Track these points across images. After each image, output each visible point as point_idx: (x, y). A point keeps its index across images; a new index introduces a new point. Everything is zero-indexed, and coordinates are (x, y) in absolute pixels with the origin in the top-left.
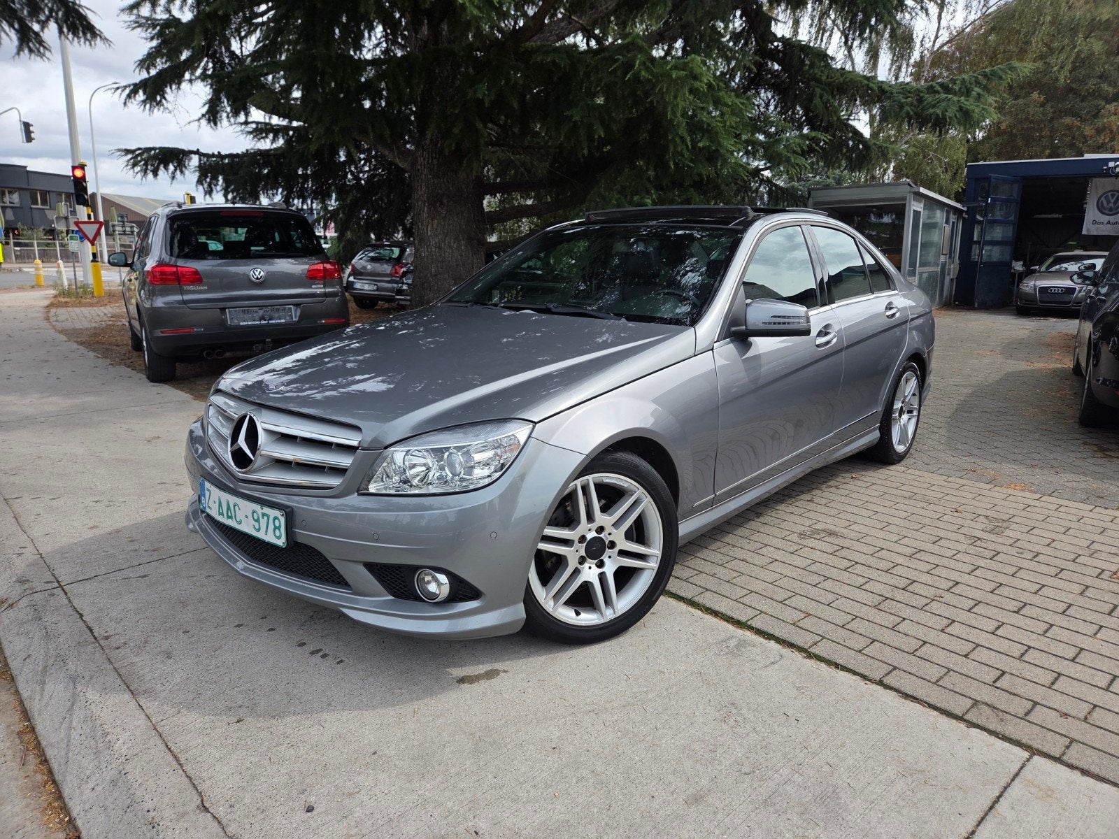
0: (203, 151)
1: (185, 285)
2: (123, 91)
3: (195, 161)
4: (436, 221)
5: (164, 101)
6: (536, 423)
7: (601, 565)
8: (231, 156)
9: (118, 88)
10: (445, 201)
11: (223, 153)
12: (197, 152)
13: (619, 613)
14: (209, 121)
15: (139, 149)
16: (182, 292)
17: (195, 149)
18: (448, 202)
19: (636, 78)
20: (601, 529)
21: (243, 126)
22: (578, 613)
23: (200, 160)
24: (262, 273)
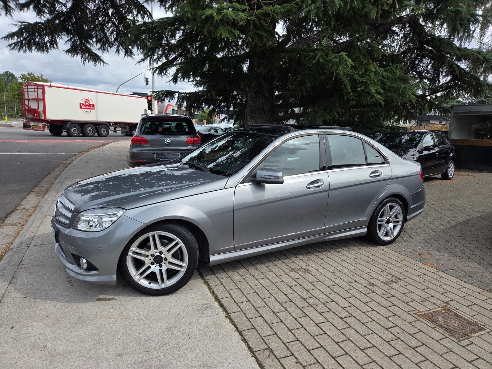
0: (180, 91)
1: (142, 144)
2: (152, 70)
3: (176, 95)
4: (252, 121)
5: (166, 73)
6: (127, 210)
7: (161, 266)
8: (190, 93)
9: (151, 69)
10: (256, 112)
11: (187, 92)
12: (178, 92)
13: (167, 286)
14: (173, 81)
15: (158, 91)
16: (141, 147)
17: (177, 91)
18: (258, 113)
19: (318, 62)
20: (161, 253)
21: (192, 82)
22: (150, 283)
23: (178, 95)
24: (169, 141)
